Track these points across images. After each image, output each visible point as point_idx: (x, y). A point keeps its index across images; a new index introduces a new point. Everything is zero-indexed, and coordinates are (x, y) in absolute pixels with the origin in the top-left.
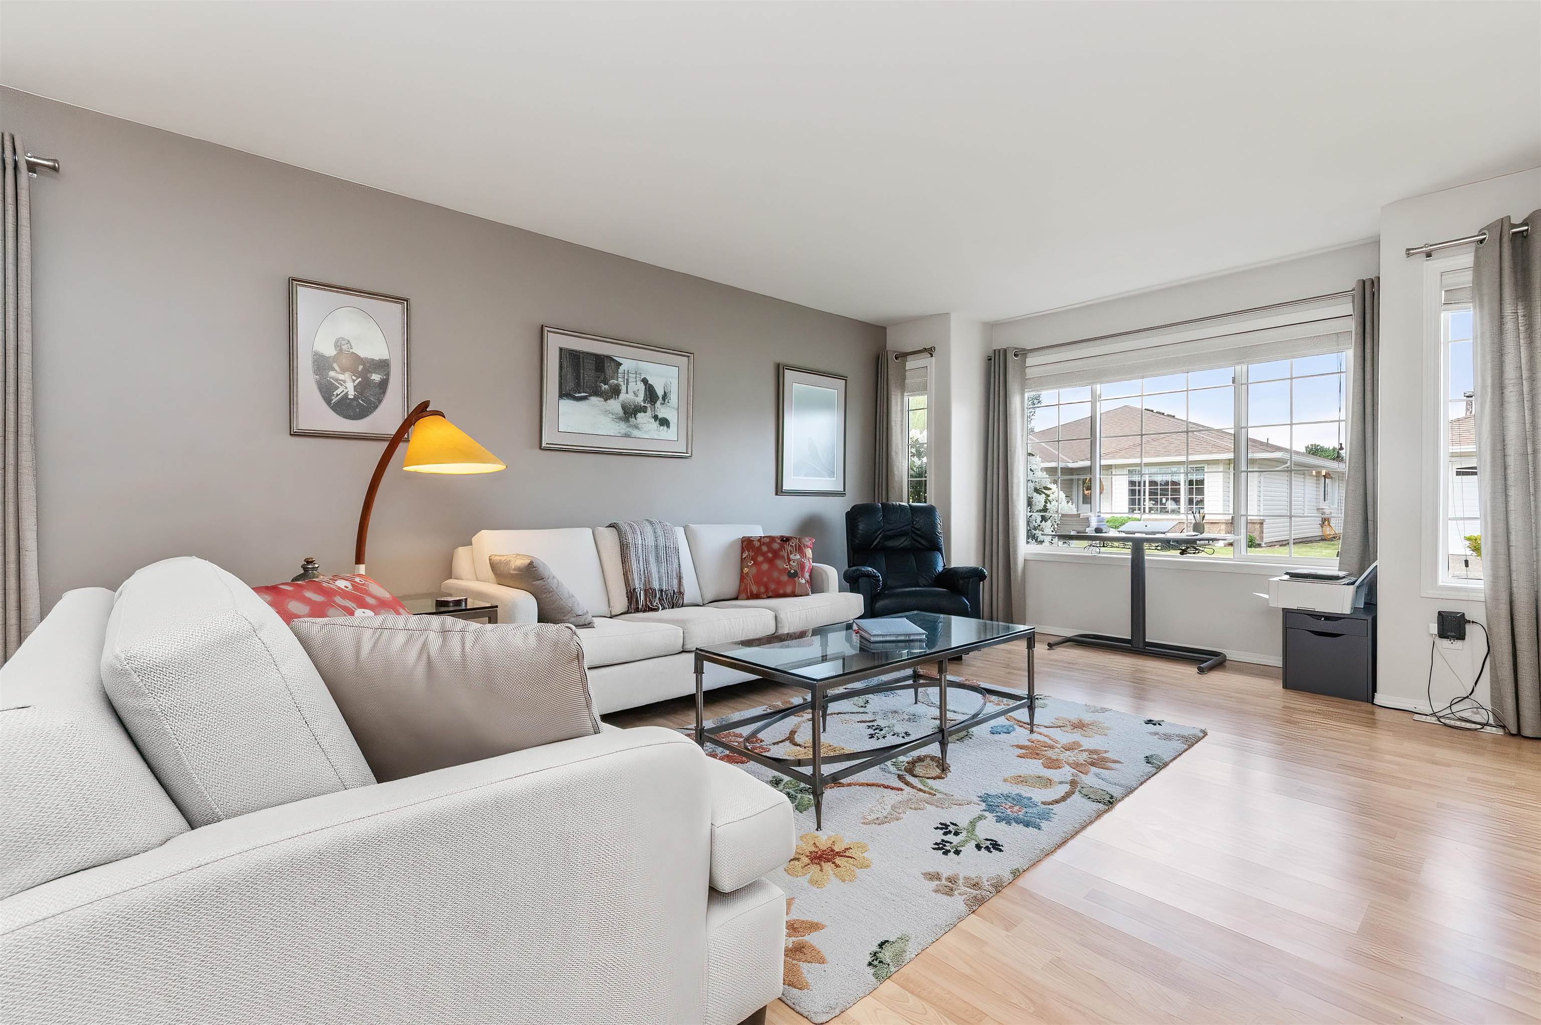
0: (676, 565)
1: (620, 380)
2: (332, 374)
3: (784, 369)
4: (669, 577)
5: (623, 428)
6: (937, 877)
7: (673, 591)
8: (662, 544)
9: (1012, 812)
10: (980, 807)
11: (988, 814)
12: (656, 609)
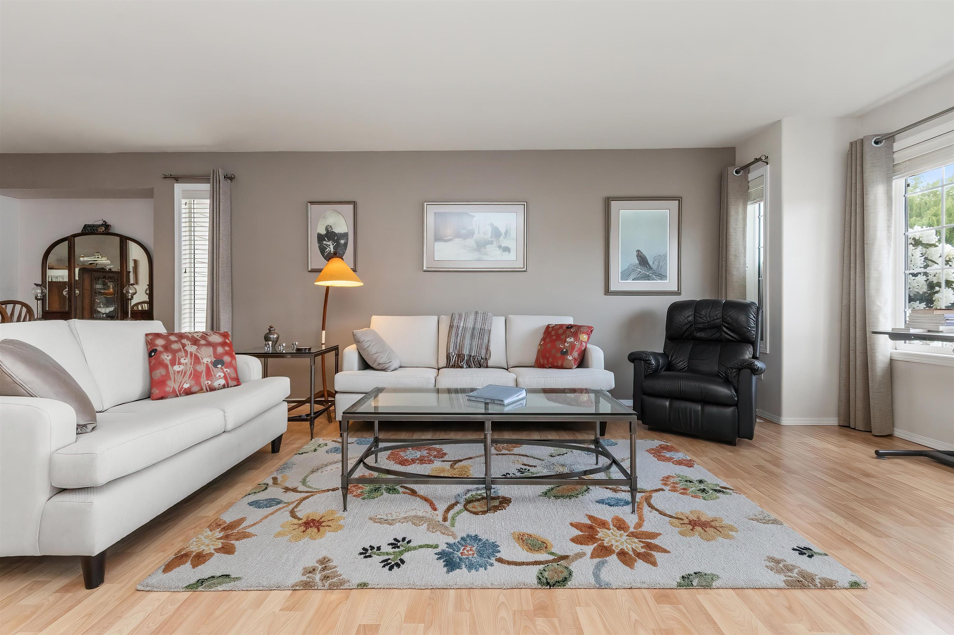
0: (486, 341)
1: (474, 226)
2: (324, 242)
3: (611, 200)
4: (479, 348)
5: (476, 255)
6: (324, 562)
7: (480, 357)
8: (478, 327)
9: (461, 553)
10: (451, 540)
11: (443, 547)
12: (462, 367)
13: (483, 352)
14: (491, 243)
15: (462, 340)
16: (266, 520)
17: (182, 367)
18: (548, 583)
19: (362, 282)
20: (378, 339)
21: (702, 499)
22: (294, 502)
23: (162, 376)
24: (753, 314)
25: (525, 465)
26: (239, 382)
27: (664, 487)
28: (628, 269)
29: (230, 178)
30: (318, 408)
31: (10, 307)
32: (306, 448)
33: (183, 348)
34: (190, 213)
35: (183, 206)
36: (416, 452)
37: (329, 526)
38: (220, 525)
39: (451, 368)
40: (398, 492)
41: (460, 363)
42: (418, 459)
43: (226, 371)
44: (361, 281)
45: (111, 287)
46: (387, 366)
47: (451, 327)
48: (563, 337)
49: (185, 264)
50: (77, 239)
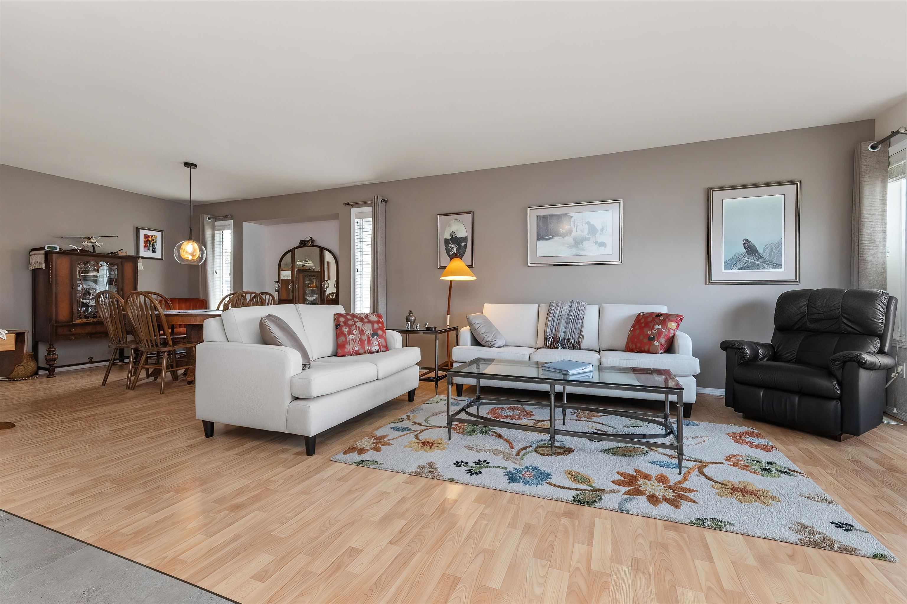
0: (579, 326)
1: (572, 225)
2: (450, 245)
3: (713, 191)
4: (572, 332)
5: (574, 251)
6: (431, 465)
7: (574, 340)
8: (573, 314)
9: (523, 475)
10: (518, 467)
11: (510, 469)
12: (557, 348)
13: (577, 335)
14: (588, 239)
15: (557, 325)
16: (400, 438)
17: (354, 336)
18: (579, 501)
19: (476, 277)
20: (487, 322)
21: (760, 476)
22: (418, 431)
23: (343, 341)
24: (882, 304)
25: (598, 430)
26: (387, 349)
27: (724, 462)
28: (733, 258)
29: (385, 201)
30: (440, 373)
31: (264, 296)
32: (431, 400)
33: (355, 324)
34: (360, 228)
35: (356, 224)
36: (510, 412)
37: (438, 447)
38: (374, 436)
39: (548, 348)
40: (489, 435)
41: (556, 344)
42: (510, 416)
43: (380, 341)
44: (474, 276)
45: (314, 282)
46: (492, 344)
47: (549, 314)
48: (651, 324)
49: (358, 266)
50: (296, 250)
